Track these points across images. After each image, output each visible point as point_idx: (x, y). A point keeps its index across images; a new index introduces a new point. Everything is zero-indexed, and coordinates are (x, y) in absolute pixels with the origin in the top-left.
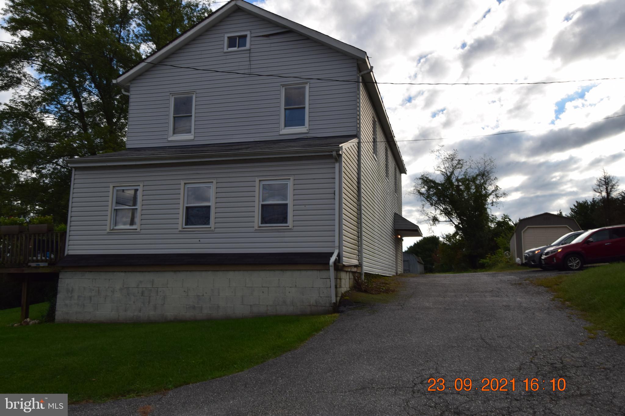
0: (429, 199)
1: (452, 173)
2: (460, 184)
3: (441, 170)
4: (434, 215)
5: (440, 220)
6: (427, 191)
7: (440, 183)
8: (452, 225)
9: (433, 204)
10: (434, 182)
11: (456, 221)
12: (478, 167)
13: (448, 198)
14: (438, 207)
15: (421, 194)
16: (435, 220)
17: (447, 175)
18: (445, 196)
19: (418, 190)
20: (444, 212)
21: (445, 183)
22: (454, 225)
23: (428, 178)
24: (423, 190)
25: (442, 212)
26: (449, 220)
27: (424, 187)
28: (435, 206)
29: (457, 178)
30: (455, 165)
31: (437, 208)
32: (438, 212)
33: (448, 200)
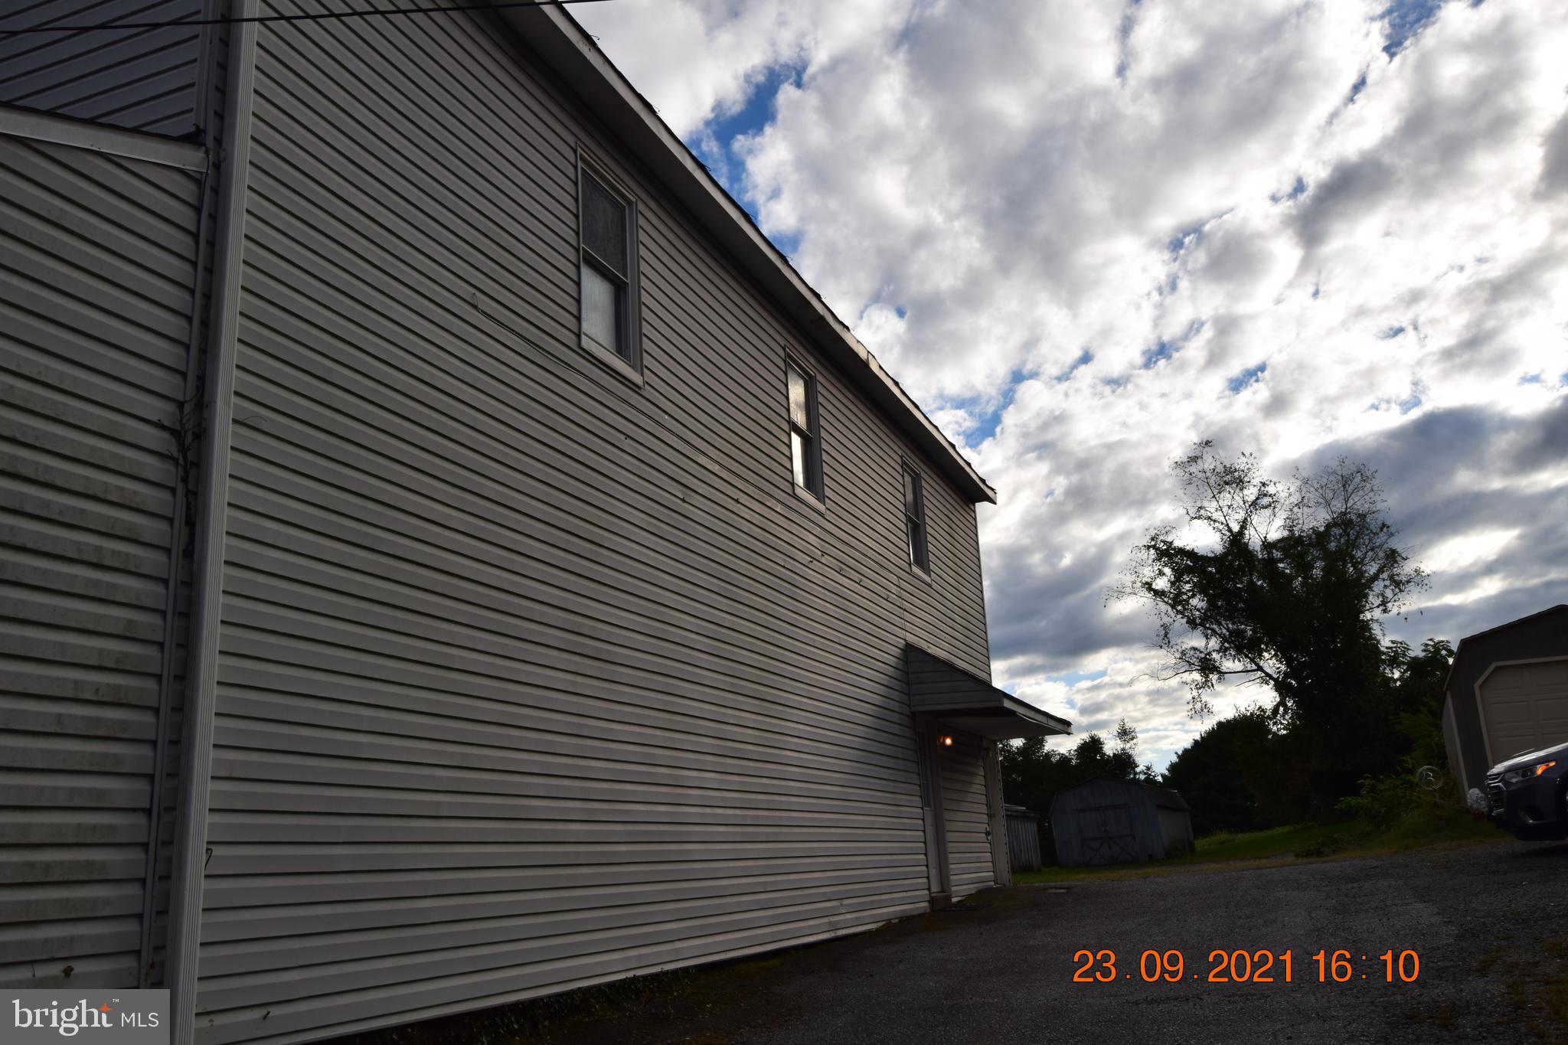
0: (1179, 608)
1: (1244, 522)
2: (1277, 554)
3: (1209, 515)
4: (1203, 655)
5: (1224, 669)
6: (1173, 583)
7: (1211, 555)
8: (1267, 683)
9: (1198, 621)
10: (1191, 554)
11: (1271, 663)
12: (1324, 498)
13: (1242, 600)
14: (1213, 631)
15: (1160, 594)
16: (1207, 667)
17: (1230, 530)
18: (1232, 595)
19: (1147, 583)
20: (1232, 642)
21: (1224, 555)
22: (1272, 683)
23: (1171, 543)
24: (1161, 584)
25: (1226, 645)
26: (1254, 667)
27: (1161, 573)
28: (1203, 625)
29: (1265, 537)
30: (1252, 498)
31: (1209, 632)
32: (1214, 643)
33: (1241, 605)
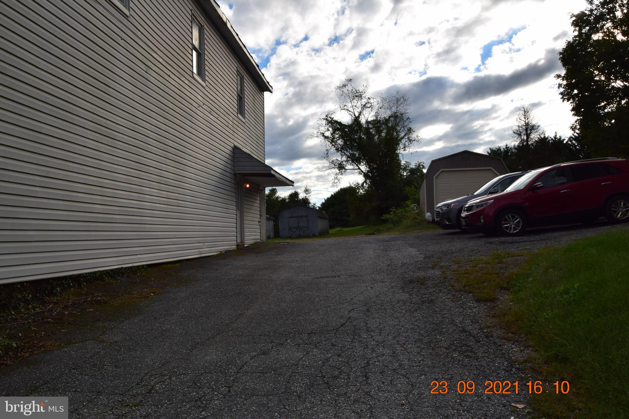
0: (333, 144)
1: (360, 113)
2: (371, 126)
3: (348, 108)
4: (340, 162)
5: (346, 168)
6: (332, 134)
7: (347, 124)
8: (361, 174)
9: (339, 149)
10: (340, 123)
11: (364, 168)
12: (389, 106)
13: (356, 142)
14: (345, 153)
15: (326, 137)
16: (341, 167)
17: (355, 115)
18: (352, 140)
19: (322, 133)
20: (351, 158)
21: (352, 125)
22: (363, 174)
23: (333, 118)
24: (328, 134)
25: (349, 159)
26: (357, 168)
27: (328, 130)
28: (341, 151)
29: (367, 119)
30: (364, 104)
31: (343, 153)
32: (344, 158)
33: (355, 144)
